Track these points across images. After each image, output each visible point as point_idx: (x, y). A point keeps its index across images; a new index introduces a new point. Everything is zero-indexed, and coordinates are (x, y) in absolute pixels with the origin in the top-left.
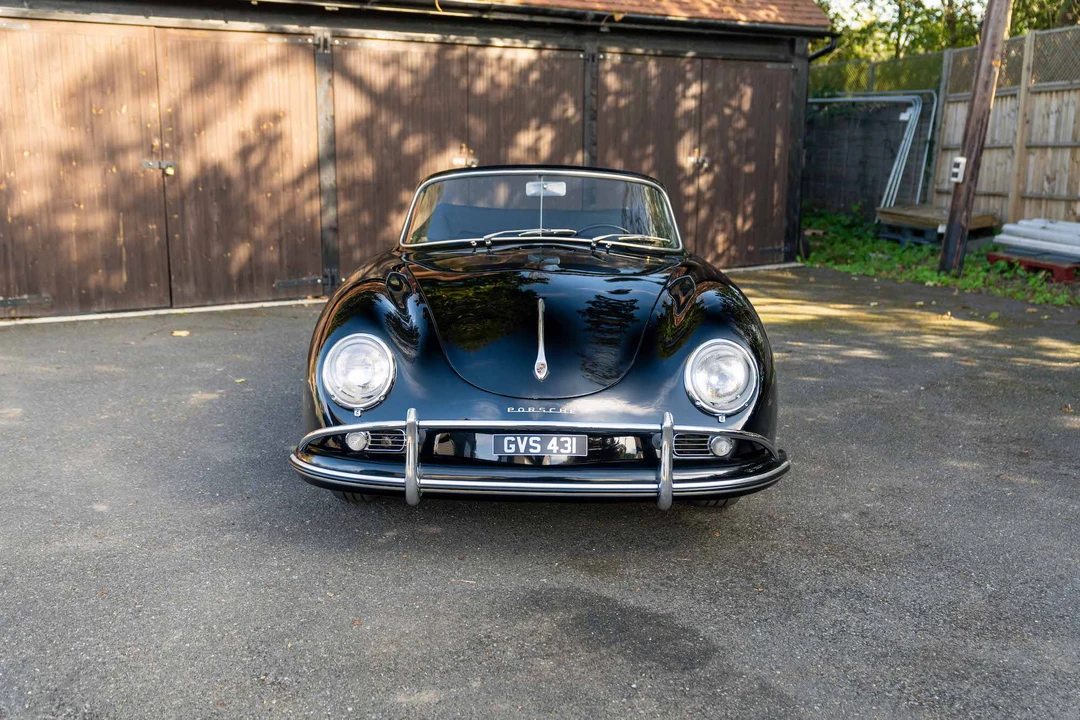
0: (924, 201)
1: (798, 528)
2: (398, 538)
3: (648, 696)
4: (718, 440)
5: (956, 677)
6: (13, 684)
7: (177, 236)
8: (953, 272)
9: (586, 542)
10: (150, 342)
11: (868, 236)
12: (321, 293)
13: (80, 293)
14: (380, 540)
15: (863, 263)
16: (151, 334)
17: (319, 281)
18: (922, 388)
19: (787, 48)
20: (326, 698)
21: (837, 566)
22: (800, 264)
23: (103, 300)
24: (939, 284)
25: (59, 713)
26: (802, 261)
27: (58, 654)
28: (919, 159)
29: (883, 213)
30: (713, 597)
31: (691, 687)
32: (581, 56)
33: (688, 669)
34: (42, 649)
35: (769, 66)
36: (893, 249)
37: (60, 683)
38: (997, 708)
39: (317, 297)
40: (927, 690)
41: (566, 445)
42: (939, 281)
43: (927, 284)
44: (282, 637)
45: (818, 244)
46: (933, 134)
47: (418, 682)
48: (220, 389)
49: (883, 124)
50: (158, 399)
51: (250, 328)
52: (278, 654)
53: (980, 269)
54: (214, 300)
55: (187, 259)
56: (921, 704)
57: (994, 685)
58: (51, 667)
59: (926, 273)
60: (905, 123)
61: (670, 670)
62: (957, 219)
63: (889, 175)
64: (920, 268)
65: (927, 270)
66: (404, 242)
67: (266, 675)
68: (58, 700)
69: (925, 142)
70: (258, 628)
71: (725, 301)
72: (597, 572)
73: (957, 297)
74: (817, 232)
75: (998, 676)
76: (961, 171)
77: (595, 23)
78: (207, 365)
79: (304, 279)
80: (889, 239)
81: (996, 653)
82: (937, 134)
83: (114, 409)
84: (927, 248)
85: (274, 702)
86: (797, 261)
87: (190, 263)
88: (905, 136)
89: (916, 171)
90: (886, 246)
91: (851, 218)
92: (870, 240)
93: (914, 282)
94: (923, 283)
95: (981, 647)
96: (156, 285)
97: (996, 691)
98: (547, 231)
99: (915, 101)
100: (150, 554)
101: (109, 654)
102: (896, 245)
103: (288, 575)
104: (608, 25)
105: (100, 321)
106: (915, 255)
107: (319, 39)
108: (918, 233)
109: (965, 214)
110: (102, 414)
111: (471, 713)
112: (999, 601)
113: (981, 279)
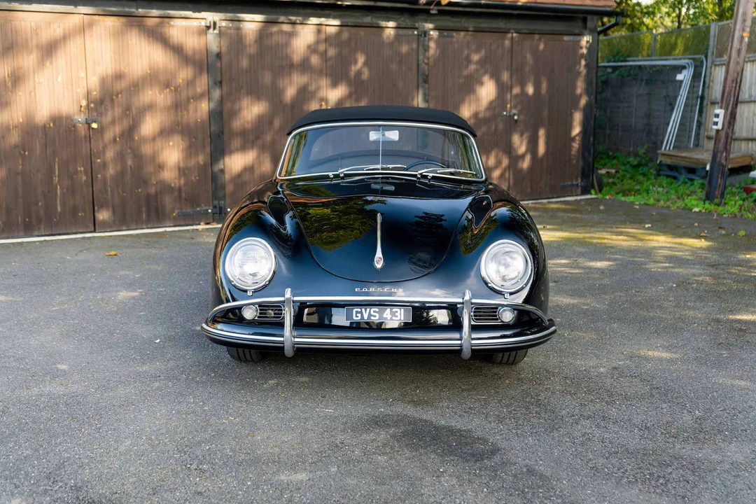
0: (697, 145)
1: (566, 378)
2: (278, 385)
3: (451, 476)
4: (504, 310)
5: (663, 465)
6: (21, 470)
7: (99, 176)
8: (716, 201)
9: (413, 386)
10: (82, 256)
11: (651, 174)
12: (212, 221)
13: (25, 220)
14: (265, 386)
15: (645, 195)
16: (82, 251)
17: (210, 211)
18: (674, 285)
19: (580, 24)
20: (233, 477)
21: (591, 401)
22: (593, 196)
23: (42, 226)
24: (703, 211)
25: (54, 485)
26: (596, 194)
27: (48, 453)
28: (693, 111)
29: (663, 154)
30: (500, 420)
31: (480, 470)
32: (416, 33)
33: (479, 460)
34: (37, 450)
35: (566, 38)
36: (671, 184)
37: (52, 470)
38: (688, 482)
39: (208, 224)
40: (641, 472)
41: (396, 314)
42: (703, 208)
43: (693, 210)
44: (199, 443)
45: (610, 180)
46: (703, 91)
47: (294, 468)
48: (139, 289)
49: (664, 82)
50: (93, 296)
51: (158, 246)
52: (199, 453)
53: (737, 198)
54: (128, 227)
55: (107, 195)
56: (637, 480)
57: (689, 469)
58: (44, 461)
59: (694, 202)
60: (681, 82)
61: (467, 461)
62: (718, 160)
63: (668, 124)
64: (689, 198)
65: (695, 200)
66: (280, 175)
67: (191, 464)
68: (52, 479)
69: (697, 98)
70: (183, 438)
71: (512, 215)
72: (419, 404)
73: (716, 220)
74: (609, 170)
75: (693, 464)
76: (720, 120)
77: (426, 7)
78: (128, 273)
79: (198, 209)
80: (668, 176)
81: (694, 452)
82: (706, 90)
83: (62, 303)
84: (698, 182)
85: (198, 479)
86: (591, 194)
87: (110, 198)
88: (681, 93)
89: (690, 122)
90: (664, 181)
91: (639, 159)
92: (653, 177)
93: (684, 209)
94: (691, 210)
95: (684, 448)
96: (83, 214)
97: (689, 473)
98: (385, 166)
99: (688, 64)
100: (102, 395)
101: (83, 453)
102: (673, 180)
103: (202, 407)
104: (436, 8)
105: (41, 242)
106: (688, 188)
107: (210, 22)
108: (691, 171)
109: (724, 155)
110: (54, 306)
111: (331, 485)
112: (703, 421)
113: (737, 206)
